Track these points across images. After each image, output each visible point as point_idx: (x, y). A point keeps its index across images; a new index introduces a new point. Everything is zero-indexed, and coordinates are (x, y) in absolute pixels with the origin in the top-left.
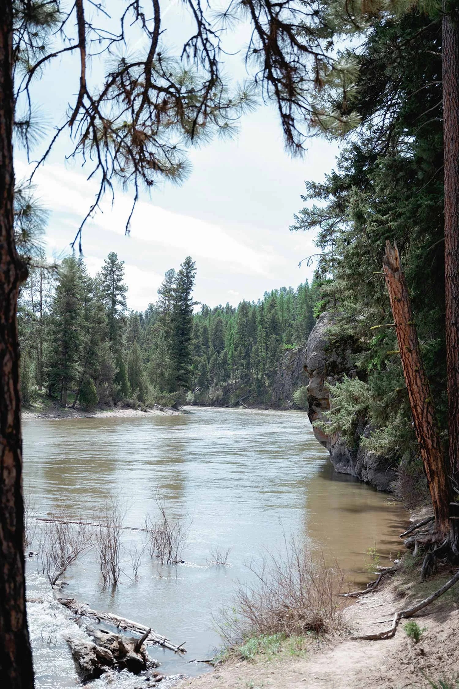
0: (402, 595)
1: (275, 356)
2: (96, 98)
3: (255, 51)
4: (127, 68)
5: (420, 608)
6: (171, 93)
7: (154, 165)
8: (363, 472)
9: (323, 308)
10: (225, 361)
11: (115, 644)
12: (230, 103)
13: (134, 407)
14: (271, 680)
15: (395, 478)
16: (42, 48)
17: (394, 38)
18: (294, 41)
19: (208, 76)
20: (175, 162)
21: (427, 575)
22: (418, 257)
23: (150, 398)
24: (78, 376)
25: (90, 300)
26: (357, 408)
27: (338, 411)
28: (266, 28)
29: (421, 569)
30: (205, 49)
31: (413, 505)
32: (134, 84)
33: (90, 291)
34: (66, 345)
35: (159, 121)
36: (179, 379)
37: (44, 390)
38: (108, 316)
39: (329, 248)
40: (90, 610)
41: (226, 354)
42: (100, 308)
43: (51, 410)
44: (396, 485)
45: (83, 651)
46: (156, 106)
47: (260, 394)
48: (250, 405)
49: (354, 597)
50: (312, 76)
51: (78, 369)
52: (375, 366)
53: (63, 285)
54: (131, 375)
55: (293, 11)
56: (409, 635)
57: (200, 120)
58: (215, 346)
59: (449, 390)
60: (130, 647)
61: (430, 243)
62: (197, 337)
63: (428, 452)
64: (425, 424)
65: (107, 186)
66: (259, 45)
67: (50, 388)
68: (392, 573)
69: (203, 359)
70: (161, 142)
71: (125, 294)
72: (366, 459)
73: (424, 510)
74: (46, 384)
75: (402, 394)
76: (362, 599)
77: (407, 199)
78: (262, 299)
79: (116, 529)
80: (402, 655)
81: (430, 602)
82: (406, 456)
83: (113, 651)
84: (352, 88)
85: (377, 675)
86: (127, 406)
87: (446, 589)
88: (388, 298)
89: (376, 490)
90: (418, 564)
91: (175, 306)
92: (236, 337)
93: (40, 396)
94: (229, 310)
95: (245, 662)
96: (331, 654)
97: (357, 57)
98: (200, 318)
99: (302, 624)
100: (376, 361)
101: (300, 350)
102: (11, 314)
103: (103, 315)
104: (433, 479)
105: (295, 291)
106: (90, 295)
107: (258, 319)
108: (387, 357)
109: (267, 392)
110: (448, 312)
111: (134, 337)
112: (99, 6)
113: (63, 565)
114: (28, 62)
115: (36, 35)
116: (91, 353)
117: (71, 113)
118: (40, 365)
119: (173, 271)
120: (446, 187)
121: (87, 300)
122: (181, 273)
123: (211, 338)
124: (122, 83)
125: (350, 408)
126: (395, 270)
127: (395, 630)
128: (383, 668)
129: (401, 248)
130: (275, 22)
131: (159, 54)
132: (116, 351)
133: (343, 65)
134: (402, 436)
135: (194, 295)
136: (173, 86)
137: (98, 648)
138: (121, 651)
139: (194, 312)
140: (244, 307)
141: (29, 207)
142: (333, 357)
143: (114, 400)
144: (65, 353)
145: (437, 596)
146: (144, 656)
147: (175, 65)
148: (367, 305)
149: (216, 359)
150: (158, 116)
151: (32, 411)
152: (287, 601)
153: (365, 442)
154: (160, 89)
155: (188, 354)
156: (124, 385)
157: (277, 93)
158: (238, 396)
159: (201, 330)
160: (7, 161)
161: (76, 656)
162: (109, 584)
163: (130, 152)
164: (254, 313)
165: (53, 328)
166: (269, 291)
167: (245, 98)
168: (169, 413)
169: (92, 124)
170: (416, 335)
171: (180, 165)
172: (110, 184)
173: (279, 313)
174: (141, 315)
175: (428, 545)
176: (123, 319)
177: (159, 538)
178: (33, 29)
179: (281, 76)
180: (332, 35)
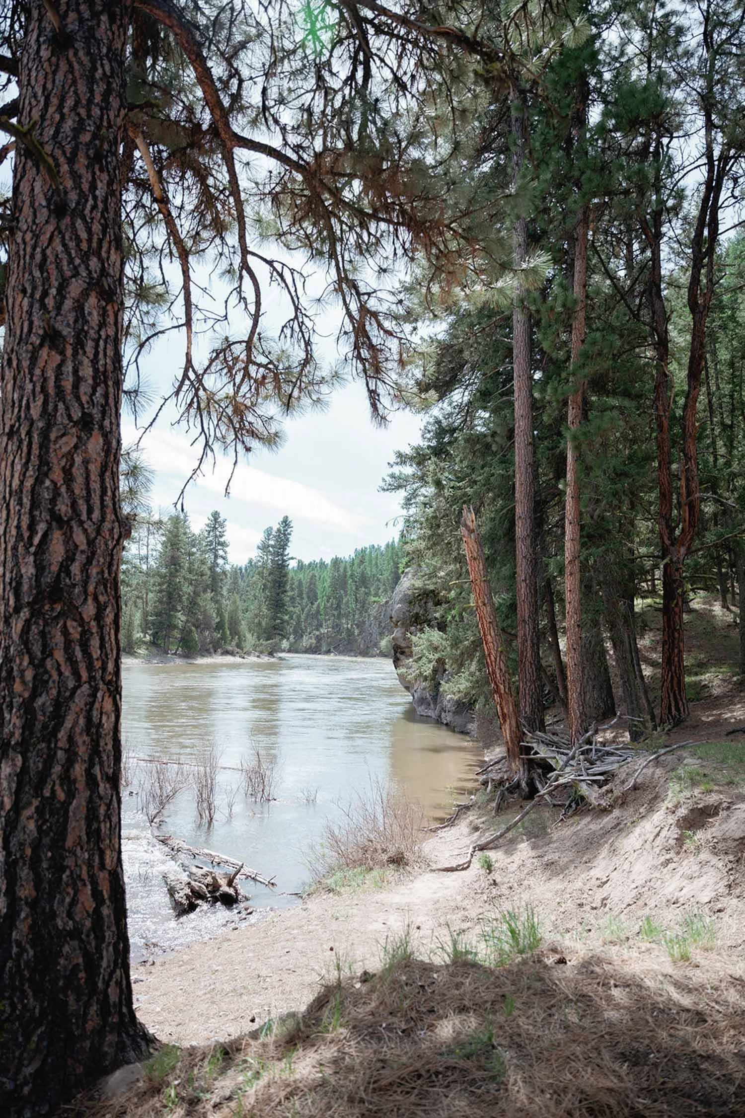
0: (476, 829)
1: (364, 606)
2: (200, 372)
3: (346, 333)
4: (229, 346)
5: (492, 841)
6: (269, 369)
7: (253, 434)
8: (443, 715)
9: (407, 565)
10: (318, 612)
11: (209, 880)
12: (323, 381)
13: (232, 654)
14: (355, 911)
15: (472, 720)
16: (154, 325)
17: (471, 325)
18: (380, 325)
19: (303, 355)
20: (273, 431)
21: (499, 809)
22: (492, 520)
23: (248, 646)
24: (180, 624)
25: (193, 554)
26: (437, 656)
27: (420, 658)
28: (356, 314)
29: (494, 805)
30: (301, 331)
31: (487, 746)
32: (236, 359)
33: (194, 546)
34: (170, 595)
35: (258, 394)
36: (275, 628)
37: (148, 638)
38: (210, 569)
39: (413, 510)
40: (186, 847)
41: (319, 606)
42: (203, 562)
43: (155, 656)
44: (473, 727)
45: (178, 887)
46: (256, 381)
47: (350, 642)
48: (341, 653)
49: (434, 831)
50: (396, 357)
51: (181, 618)
52: (454, 617)
53: (169, 539)
54: (231, 624)
55: (380, 300)
56: (483, 867)
57: (296, 393)
58: (308, 597)
59: (519, 640)
60: (223, 882)
61: (503, 508)
62: (293, 589)
63: (500, 697)
64: (498, 671)
65: (209, 451)
66: (349, 327)
67: (154, 635)
68: (468, 808)
69: (297, 610)
70: (259, 412)
71: (227, 549)
72: (445, 703)
73: (498, 750)
74: (150, 632)
75: (478, 644)
76: (441, 833)
77: (483, 467)
78: (353, 555)
79: (213, 768)
80: (476, 886)
81: (501, 835)
82: (482, 700)
83: (207, 886)
84: (431, 368)
85: (453, 904)
86: (227, 653)
87: (517, 823)
88: (464, 556)
89: (454, 731)
90: (491, 800)
91: (272, 561)
92: (328, 590)
93: (144, 643)
94: (322, 564)
95: (331, 895)
96: (411, 886)
97: (439, 342)
98: (296, 572)
99: (385, 857)
100: (453, 612)
101: (387, 602)
102: (114, 568)
103: (205, 568)
104: (505, 721)
105: (383, 549)
106: (194, 550)
107: (349, 573)
108: (464, 610)
109: (356, 641)
110: (518, 570)
111: (235, 589)
112: (204, 290)
113: (161, 803)
114: (139, 336)
115: (148, 313)
116: (193, 603)
117: (177, 384)
118: (145, 614)
119: (271, 528)
120: (517, 458)
121: (191, 554)
122: (279, 530)
123: (305, 591)
124: (225, 358)
125: (431, 656)
126: (471, 531)
127: (470, 862)
128: (459, 898)
129: (477, 512)
130: (363, 309)
131: (259, 334)
132: (217, 602)
133: (423, 349)
134: (477, 682)
135: (290, 551)
136: (271, 362)
137: (193, 883)
138: (215, 886)
139: (290, 567)
140: (336, 562)
141: (135, 467)
142: (417, 609)
143: (214, 647)
144: (169, 603)
145: (508, 829)
146: (236, 890)
147: (273, 344)
148: (446, 563)
149: (309, 611)
150: (257, 389)
151: (136, 657)
152: (372, 836)
153: (444, 686)
154: (260, 365)
155: (284, 605)
156: (224, 633)
157: (365, 371)
158: (329, 644)
159: (296, 583)
160: (114, 427)
161: (172, 891)
162: (205, 821)
163: (231, 421)
164: (345, 568)
165: (158, 579)
166: (359, 548)
167: (336, 375)
168: (266, 659)
169: (196, 395)
170: (491, 590)
171: (276, 434)
172: (212, 450)
173: (368, 569)
174: (241, 569)
175: (501, 783)
176: (224, 573)
177: (253, 776)
178: (144, 307)
179: (368, 356)
180: (416, 320)
